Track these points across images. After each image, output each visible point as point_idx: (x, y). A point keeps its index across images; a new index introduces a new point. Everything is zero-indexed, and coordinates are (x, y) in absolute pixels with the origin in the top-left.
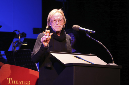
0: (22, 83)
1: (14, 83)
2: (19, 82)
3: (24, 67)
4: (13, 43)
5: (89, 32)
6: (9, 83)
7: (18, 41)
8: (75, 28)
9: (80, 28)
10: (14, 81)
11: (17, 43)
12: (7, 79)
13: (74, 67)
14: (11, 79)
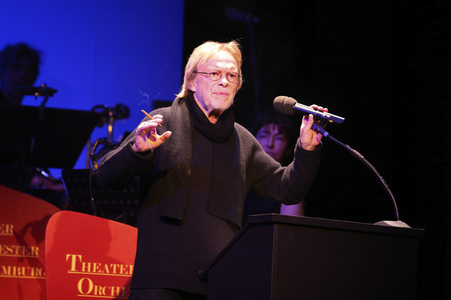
0: (111, 270)
1: (86, 269)
2: (102, 268)
3: (122, 222)
4: (88, 145)
5: (326, 118)
6: (73, 268)
7: (105, 139)
8: (281, 104)
9: (299, 105)
10: (87, 265)
11: (100, 146)
12: (68, 256)
13: (276, 227)
14: (80, 256)
